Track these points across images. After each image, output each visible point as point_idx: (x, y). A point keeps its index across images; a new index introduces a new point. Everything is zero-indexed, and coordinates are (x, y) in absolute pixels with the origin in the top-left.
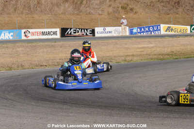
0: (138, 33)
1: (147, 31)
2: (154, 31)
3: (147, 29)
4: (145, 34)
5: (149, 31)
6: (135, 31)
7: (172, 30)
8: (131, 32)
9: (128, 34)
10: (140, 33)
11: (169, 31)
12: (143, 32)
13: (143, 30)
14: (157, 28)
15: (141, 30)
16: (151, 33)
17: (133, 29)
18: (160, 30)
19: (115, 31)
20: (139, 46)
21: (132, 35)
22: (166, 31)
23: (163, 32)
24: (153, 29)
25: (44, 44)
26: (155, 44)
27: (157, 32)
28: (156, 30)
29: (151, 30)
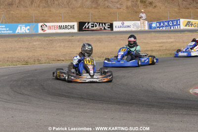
0: (157, 27)
1: (166, 26)
2: (174, 25)
3: (166, 24)
4: (164, 28)
5: (169, 25)
6: (154, 25)
7: (192, 25)
8: (150, 27)
9: (147, 28)
10: (159, 28)
11: (189, 26)
12: (163, 27)
13: (162, 24)
14: (177, 22)
15: (160, 24)
16: (170, 28)
17: (152, 24)
18: (179, 25)
20: (158, 41)
21: (151, 30)
22: (186, 26)
23: (182, 27)
24: (173, 23)
25: (61, 38)
26: (174, 39)
27: (176, 27)
28: (175, 25)
29: (171, 25)
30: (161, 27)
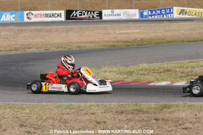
0: (149, 16)
1: (159, 14)
2: (166, 14)
3: (159, 12)
4: (156, 17)
5: (161, 13)
6: (145, 13)
7: (186, 13)
8: (142, 15)
9: (137, 17)
10: (151, 16)
11: (183, 15)
12: (155, 15)
13: (154, 12)
14: (170, 11)
15: (152, 13)
16: (163, 16)
17: (143, 12)
18: (173, 13)
19: (124, 13)
21: (142, 19)
22: (180, 14)
23: (176, 15)
24: (166, 12)
27: (169, 15)
28: (168, 13)
29: (163, 13)
30: (153, 15)
